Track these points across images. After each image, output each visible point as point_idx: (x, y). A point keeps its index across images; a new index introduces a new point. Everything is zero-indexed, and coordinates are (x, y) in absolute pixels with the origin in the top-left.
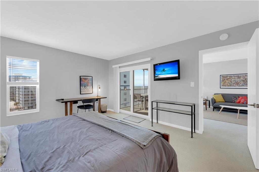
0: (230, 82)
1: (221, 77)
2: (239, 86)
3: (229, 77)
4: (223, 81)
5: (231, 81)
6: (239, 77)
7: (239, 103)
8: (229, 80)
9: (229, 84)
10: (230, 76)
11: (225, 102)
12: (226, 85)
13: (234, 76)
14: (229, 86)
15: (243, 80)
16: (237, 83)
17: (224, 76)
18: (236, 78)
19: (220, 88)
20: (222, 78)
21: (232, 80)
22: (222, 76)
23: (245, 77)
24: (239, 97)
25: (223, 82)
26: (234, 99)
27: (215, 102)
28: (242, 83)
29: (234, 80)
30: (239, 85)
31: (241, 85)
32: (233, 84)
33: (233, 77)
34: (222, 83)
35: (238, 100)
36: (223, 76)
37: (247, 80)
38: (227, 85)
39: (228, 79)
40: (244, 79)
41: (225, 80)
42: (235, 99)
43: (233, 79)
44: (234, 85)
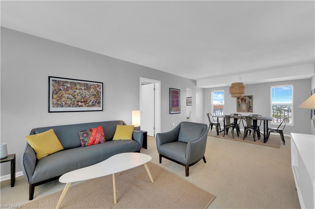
0: (71, 96)
1: (51, 82)
2: (88, 107)
3: (69, 85)
4: (57, 93)
5: (73, 95)
6: (88, 88)
7: (92, 144)
8: (70, 91)
9: (69, 102)
10: (72, 82)
11: (65, 149)
12: (64, 103)
13: (79, 83)
14: (70, 106)
15: (94, 95)
16: (84, 100)
17: (58, 81)
18: (83, 88)
19: (49, 112)
20: (53, 86)
21: (75, 91)
22: (53, 81)
23: (97, 88)
24: (91, 130)
25: (55, 96)
26: (83, 136)
27: (37, 161)
28: (93, 100)
29: (79, 93)
30: (88, 103)
31: (90, 104)
32: (78, 102)
33: (78, 87)
34: (53, 98)
35: (92, 138)
36: (55, 81)
37: (99, 94)
38: (66, 103)
39: (67, 90)
40: (95, 93)
41: (60, 90)
42: (86, 137)
43: (78, 91)
44: (80, 103)
